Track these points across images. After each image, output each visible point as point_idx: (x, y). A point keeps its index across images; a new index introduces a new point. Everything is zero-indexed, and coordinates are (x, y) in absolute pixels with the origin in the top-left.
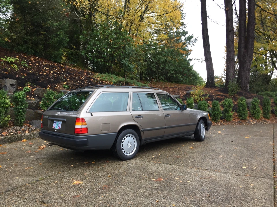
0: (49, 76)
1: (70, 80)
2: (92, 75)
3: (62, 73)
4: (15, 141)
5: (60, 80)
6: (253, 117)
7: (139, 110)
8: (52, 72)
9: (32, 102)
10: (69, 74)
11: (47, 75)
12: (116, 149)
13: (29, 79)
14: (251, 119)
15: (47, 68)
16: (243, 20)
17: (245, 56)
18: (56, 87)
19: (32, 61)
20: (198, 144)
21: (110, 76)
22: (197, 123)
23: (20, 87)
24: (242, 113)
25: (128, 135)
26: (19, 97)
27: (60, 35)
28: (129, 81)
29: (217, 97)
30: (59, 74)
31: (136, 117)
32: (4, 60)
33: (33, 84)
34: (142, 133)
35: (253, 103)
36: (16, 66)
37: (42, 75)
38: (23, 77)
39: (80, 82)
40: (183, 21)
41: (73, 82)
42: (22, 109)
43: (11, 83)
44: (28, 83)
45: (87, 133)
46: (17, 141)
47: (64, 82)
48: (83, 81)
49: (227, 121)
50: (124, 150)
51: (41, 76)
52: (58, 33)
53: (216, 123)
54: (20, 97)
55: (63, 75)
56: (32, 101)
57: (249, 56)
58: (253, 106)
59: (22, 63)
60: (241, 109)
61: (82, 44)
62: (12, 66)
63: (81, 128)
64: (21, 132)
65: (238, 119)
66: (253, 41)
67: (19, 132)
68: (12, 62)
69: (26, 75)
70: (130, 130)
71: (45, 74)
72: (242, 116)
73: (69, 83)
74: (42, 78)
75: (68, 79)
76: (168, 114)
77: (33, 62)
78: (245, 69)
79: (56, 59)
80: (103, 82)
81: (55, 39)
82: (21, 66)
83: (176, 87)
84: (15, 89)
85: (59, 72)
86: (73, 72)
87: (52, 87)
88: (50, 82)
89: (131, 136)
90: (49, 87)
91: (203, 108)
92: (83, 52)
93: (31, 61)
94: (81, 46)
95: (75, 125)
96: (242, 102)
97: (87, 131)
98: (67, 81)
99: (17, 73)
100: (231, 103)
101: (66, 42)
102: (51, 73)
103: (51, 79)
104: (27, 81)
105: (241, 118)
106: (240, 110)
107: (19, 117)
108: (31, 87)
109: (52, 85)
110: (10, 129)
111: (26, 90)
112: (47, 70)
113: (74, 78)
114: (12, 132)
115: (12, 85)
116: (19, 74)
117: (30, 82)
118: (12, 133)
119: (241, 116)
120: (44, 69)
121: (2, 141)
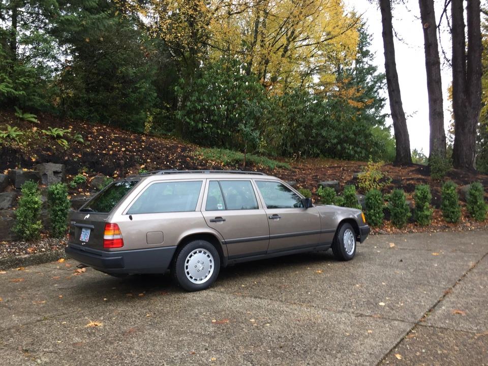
0: (117, 156)
1: (151, 162)
2: (190, 151)
3: (140, 151)
4: (46, 262)
5: (135, 161)
6: (473, 217)
7: (219, 208)
8: (123, 149)
9: (85, 199)
10: (151, 150)
11: (115, 154)
12: (175, 273)
13: (84, 162)
14: (469, 220)
15: (115, 144)
16: (459, 44)
17: (465, 107)
18: (127, 173)
19: (94, 132)
20: (338, 265)
21: (220, 151)
22: (335, 229)
23: (70, 176)
24: (448, 210)
25: (197, 250)
26: (56, 192)
27: (140, 88)
28: (252, 160)
29: (408, 182)
30: (134, 152)
31: (212, 221)
32: (47, 133)
33: (92, 170)
34: (224, 247)
35: (470, 192)
36: (66, 143)
37: (107, 154)
38: (75, 160)
39: (168, 164)
40: (368, 48)
41: (157, 164)
42: (61, 210)
43: (55, 170)
44: (84, 168)
45: (122, 247)
46: (51, 261)
47: (141, 164)
48: (173, 162)
49: (421, 225)
50: (190, 275)
51: (104, 156)
52: (138, 85)
53: (400, 228)
54: (58, 192)
55: (142, 153)
56: (85, 197)
57: (472, 106)
58: (471, 197)
59: (76, 136)
60: (447, 203)
61: (180, 100)
62: (59, 142)
63: (113, 240)
64: (58, 248)
65: (442, 221)
66: (479, 79)
67: (55, 246)
68: (59, 137)
69: (80, 156)
70: (201, 242)
71: (111, 152)
72: (450, 216)
73: (149, 167)
74: (106, 160)
75: (148, 160)
76: (274, 215)
77: (95, 134)
78: (466, 130)
79: (136, 127)
80: (207, 162)
81: (133, 95)
82: (75, 142)
83: (340, 167)
84: (60, 178)
85: (135, 148)
86: (159, 147)
87: (121, 173)
88: (118, 166)
89: (203, 252)
90: (116, 174)
91: (373, 202)
92: (180, 113)
93: (92, 133)
94: (180, 104)
95: (103, 235)
96: (448, 190)
97: (123, 244)
98: (147, 162)
99: (66, 154)
100: (426, 194)
101: (152, 99)
102: (122, 151)
103: (120, 160)
104: (81, 165)
105: (448, 219)
106: (445, 206)
107: (56, 223)
108: (87, 175)
109: (121, 171)
110: (42, 242)
111: (79, 179)
112: (116, 146)
113: (158, 158)
114: (43, 248)
115: (56, 173)
116: (71, 155)
117: (86, 168)
118: (43, 250)
119: (447, 216)
120: (111, 145)
121: (25, 261)
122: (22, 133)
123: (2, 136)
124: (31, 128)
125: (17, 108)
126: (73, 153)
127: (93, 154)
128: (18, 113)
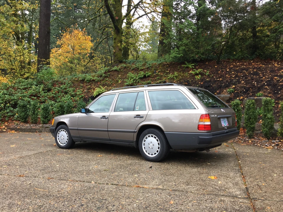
8: (234, 76)
15: (233, 73)
37: (219, 80)
38: (197, 86)
39: (255, 83)
59: (207, 72)
62: (196, 77)
68: (197, 74)
69: (202, 83)
75: (242, 82)
109: (220, 90)
122: (177, 75)
123: (169, 77)
124: (189, 71)
125: (186, 62)
126: (200, 82)
127: (210, 81)
128: (186, 65)
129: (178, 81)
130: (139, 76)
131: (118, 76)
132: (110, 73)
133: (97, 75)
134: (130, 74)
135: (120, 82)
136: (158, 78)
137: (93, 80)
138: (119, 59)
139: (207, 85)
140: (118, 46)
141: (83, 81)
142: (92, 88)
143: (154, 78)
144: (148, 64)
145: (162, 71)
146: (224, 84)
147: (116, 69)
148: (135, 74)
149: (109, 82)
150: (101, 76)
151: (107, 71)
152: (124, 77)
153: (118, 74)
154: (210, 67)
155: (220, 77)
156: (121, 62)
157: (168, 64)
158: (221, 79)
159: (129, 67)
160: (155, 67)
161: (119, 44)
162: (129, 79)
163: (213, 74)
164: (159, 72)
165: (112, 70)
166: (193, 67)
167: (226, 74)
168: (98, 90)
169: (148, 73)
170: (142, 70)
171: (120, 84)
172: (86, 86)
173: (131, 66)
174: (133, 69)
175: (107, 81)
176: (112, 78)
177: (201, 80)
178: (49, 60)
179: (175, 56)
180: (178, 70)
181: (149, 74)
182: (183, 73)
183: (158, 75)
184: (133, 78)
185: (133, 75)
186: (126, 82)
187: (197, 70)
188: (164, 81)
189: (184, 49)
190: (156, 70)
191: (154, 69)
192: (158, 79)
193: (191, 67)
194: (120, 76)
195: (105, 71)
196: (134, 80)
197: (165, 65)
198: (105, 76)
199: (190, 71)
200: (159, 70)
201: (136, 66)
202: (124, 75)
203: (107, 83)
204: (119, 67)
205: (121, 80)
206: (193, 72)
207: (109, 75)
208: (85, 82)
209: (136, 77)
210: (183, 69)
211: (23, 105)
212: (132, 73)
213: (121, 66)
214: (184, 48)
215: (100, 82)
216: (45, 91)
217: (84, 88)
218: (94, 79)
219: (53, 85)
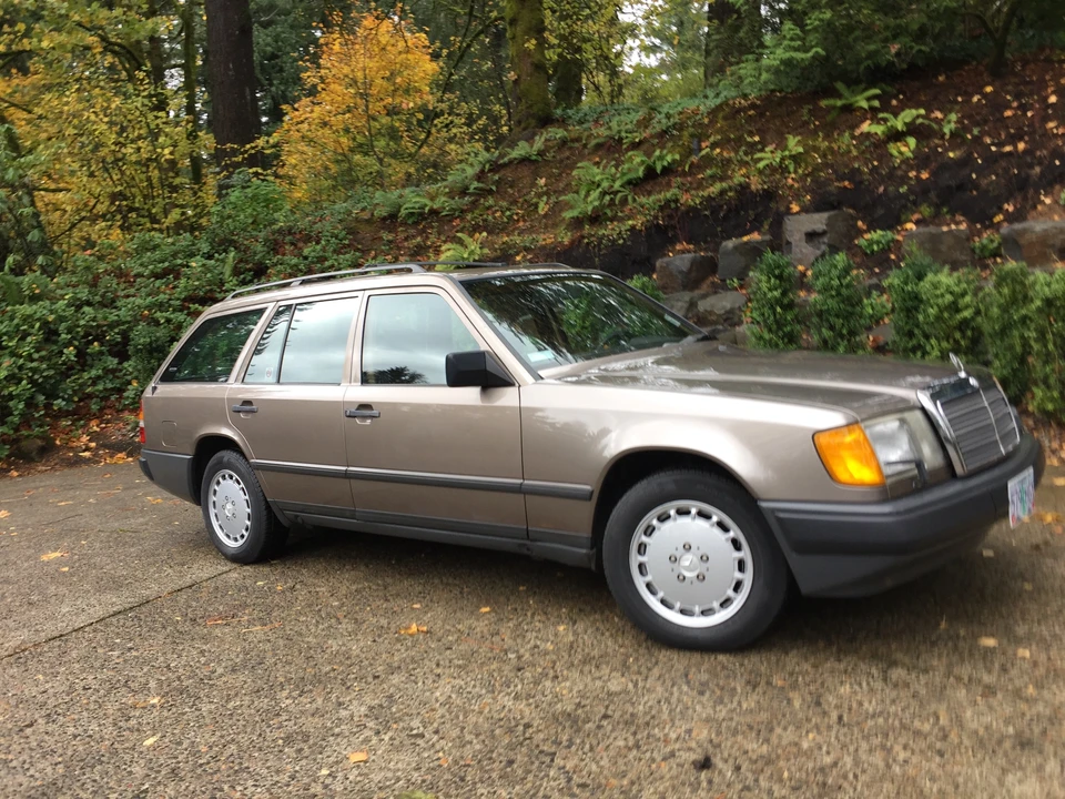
11: (1031, 151)
13: (924, 192)
18: (1036, 205)
22: (589, 487)
25: (225, 472)
31: (235, 410)
33: (946, 209)
34: (257, 475)
36: (911, 145)
38: (903, 190)
43: (809, 230)
44: (922, 208)
50: (219, 522)
62: (893, 149)
68: (896, 134)
69: (925, 176)
74: (993, 173)
76: (362, 406)
82: (943, 136)
84: (825, 248)
88: (1019, 187)
99: (891, 177)
104: (915, 202)
111: (871, 244)
115: (812, 236)
116: (900, 178)
117: (929, 205)
122: (801, 150)
123: (761, 165)
124: (857, 126)
125: (840, 86)
126: (912, 169)
127: (966, 162)
128: (840, 96)
129: (807, 175)
130: (623, 174)
131: (534, 184)
132: (502, 172)
133: (447, 190)
134: (588, 170)
135: (543, 208)
136: (709, 172)
137: (434, 212)
138: (535, 109)
139: (953, 183)
140: (527, 53)
141: (391, 220)
142: (430, 247)
143: (691, 173)
144: (663, 115)
145: (729, 140)
146: (1038, 169)
147: (523, 152)
148: (605, 167)
149: (498, 214)
150: (464, 192)
151: (487, 166)
152: (561, 185)
153: (536, 175)
154: (957, 95)
155: (1013, 140)
156: (546, 121)
157: (753, 106)
158: (1021, 146)
159: (578, 140)
160: (693, 126)
161: (528, 40)
162: (583, 193)
163: (977, 124)
164: (713, 146)
165: (511, 162)
166: (876, 103)
167: (1047, 119)
168: (449, 254)
169: (661, 158)
170: (635, 146)
171: (545, 216)
172: (406, 239)
173: (586, 133)
174: (599, 146)
175: (490, 212)
176: (510, 196)
177: (921, 160)
178: (253, 145)
179: (788, 63)
180: (800, 128)
181: (669, 158)
182: (828, 137)
183: (708, 161)
184: (599, 186)
185: (597, 173)
186: (572, 207)
187: (896, 115)
188: (740, 185)
189: (829, 23)
190: (700, 138)
191: (692, 136)
192: (711, 177)
193: (864, 104)
194: (542, 182)
195: (477, 169)
196: (604, 193)
197: (738, 111)
198: (481, 189)
199: (863, 121)
200: (712, 139)
201: (607, 133)
202: (560, 175)
203: (490, 218)
204: (539, 143)
205: (549, 198)
206: (879, 129)
207: (497, 183)
208: (402, 224)
209: (614, 181)
210: (829, 118)
211: (151, 343)
212: (597, 164)
213: (546, 140)
214: (828, 15)
215: (462, 219)
216: (242, 276)
217: (399, 249)
218: (435, 207)
219: (275, 247)
